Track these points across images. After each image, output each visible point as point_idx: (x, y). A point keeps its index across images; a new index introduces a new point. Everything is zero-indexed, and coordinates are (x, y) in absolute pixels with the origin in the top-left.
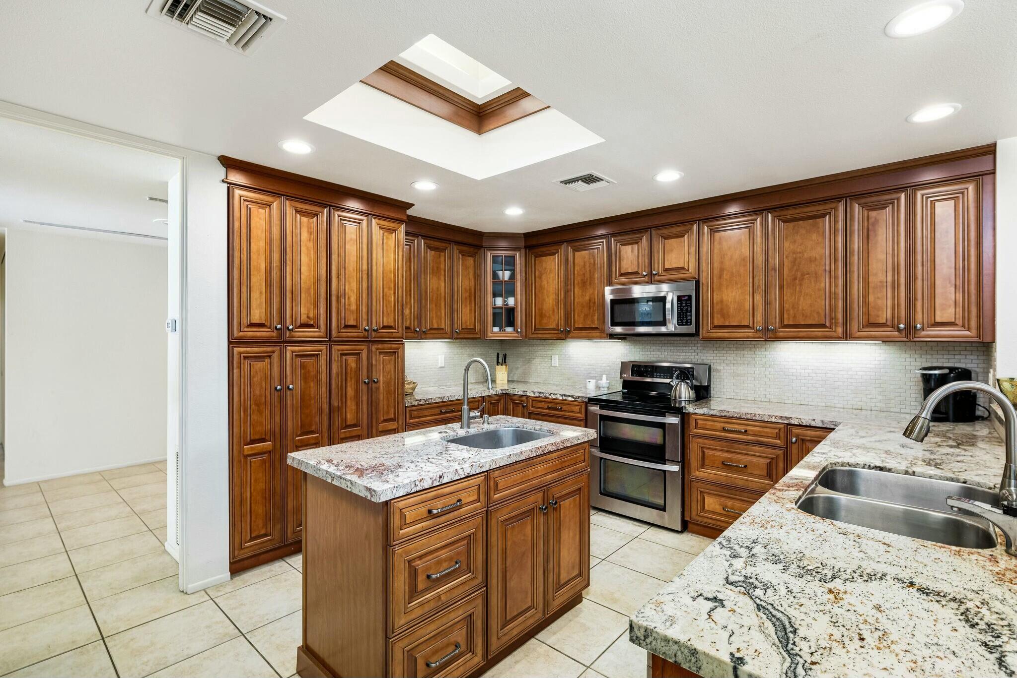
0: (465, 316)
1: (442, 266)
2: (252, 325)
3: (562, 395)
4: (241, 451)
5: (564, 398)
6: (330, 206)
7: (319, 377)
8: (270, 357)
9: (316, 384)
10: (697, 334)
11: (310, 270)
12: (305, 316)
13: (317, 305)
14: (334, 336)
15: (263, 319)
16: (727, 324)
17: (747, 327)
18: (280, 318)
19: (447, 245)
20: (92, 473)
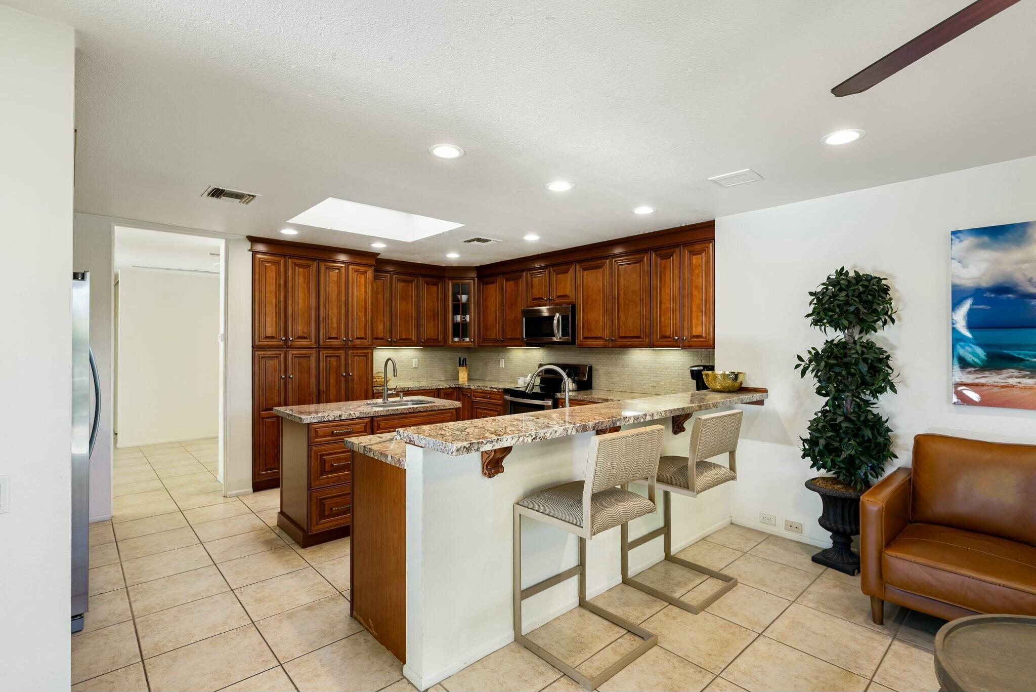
0: (429, 330)
1: (410, 294)
2: (267, 337)
3: (491, 388)
4: (259, 415)
5: (492, 389)
6: (318, 259)
7: (311, 370)
8: (278, 357)
9: (308, 376)
10: (573, 342)
11: (304, 302)
12: (301, 332)
13: (309, 324)
14: (321, 344)
15: (274, 333)
16: (590, 336)
17: (601, 338)
18: (285, 333)
19: (414, 278)
20: (175, 443)
